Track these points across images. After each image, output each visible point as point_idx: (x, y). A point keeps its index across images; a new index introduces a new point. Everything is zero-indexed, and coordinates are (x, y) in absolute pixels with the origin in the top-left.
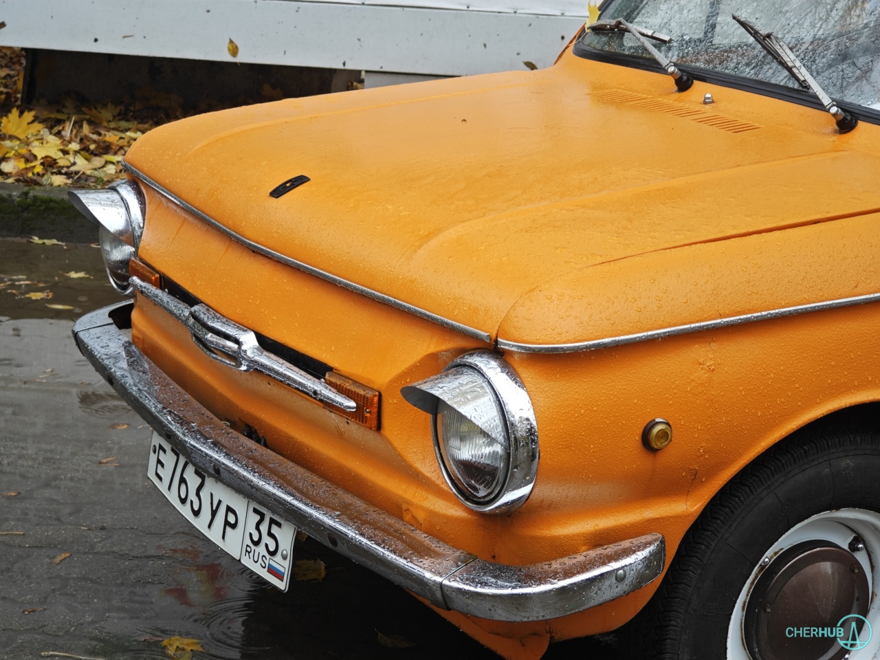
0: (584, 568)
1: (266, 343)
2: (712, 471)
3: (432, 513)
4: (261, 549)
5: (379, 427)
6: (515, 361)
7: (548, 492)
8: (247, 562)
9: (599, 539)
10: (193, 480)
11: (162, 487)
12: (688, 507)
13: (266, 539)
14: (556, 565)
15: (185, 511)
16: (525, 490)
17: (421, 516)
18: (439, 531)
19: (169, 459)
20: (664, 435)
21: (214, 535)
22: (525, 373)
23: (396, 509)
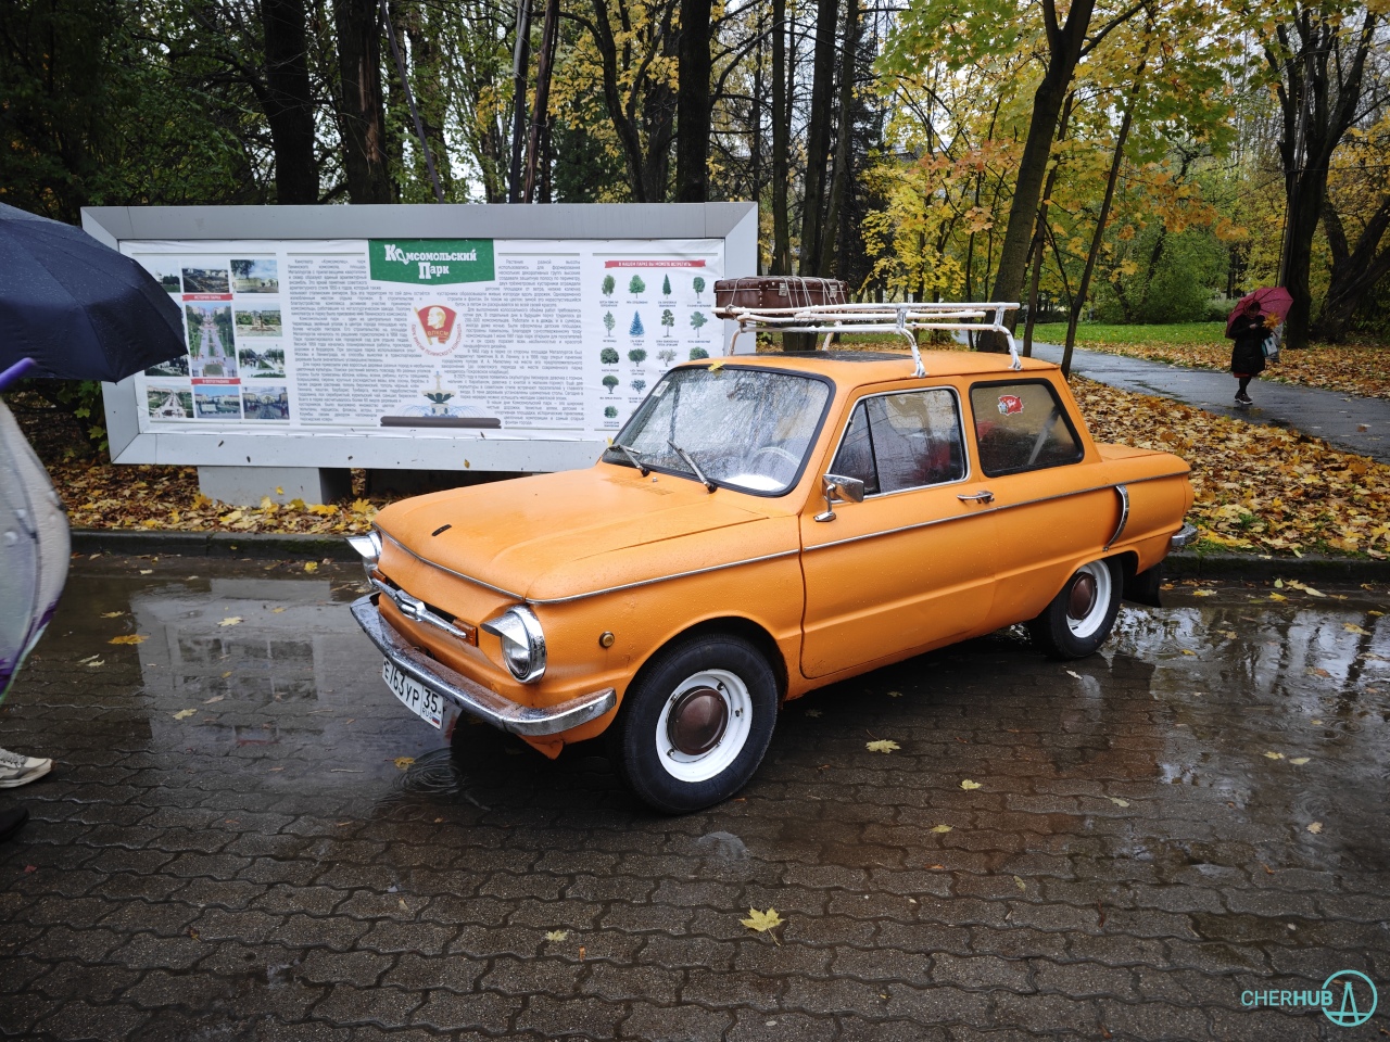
0: (572, 707)
1: (429, 608)
2: (638, 656)
3: (503, 685)
4: (429, 710)
5: (477, 645)
6: (535, 609)
7: (553, 671)
8: (423, 717)
9: (582, 693)
10: (400, 677)
11: (387, 682)
12: (627, 674)
13: (432, 705)
14: (560, 707)
15: (397, 693)
16: (541, 671)
17: (498, 687)
18: (507, 694)
19: (390, 667)
20: (610, 640)
21: (409, 704)
22: (539, 614)
23: (488, 684)
